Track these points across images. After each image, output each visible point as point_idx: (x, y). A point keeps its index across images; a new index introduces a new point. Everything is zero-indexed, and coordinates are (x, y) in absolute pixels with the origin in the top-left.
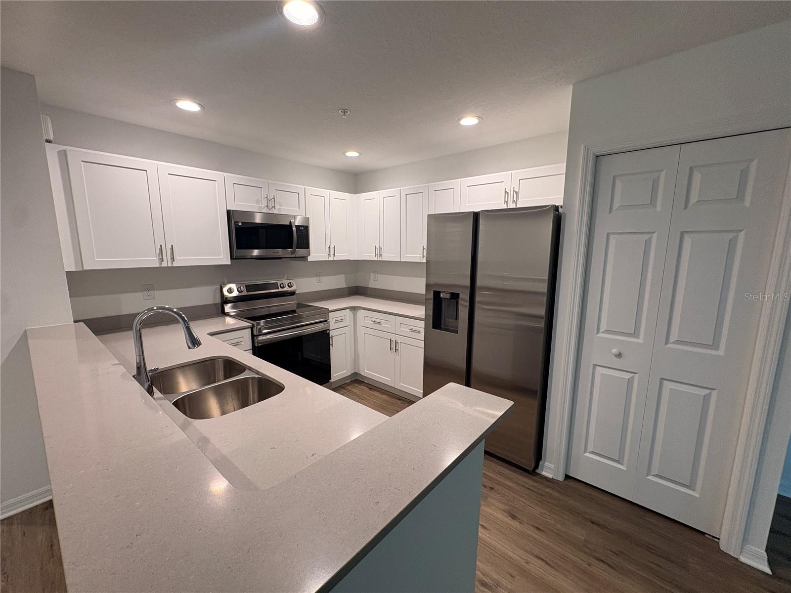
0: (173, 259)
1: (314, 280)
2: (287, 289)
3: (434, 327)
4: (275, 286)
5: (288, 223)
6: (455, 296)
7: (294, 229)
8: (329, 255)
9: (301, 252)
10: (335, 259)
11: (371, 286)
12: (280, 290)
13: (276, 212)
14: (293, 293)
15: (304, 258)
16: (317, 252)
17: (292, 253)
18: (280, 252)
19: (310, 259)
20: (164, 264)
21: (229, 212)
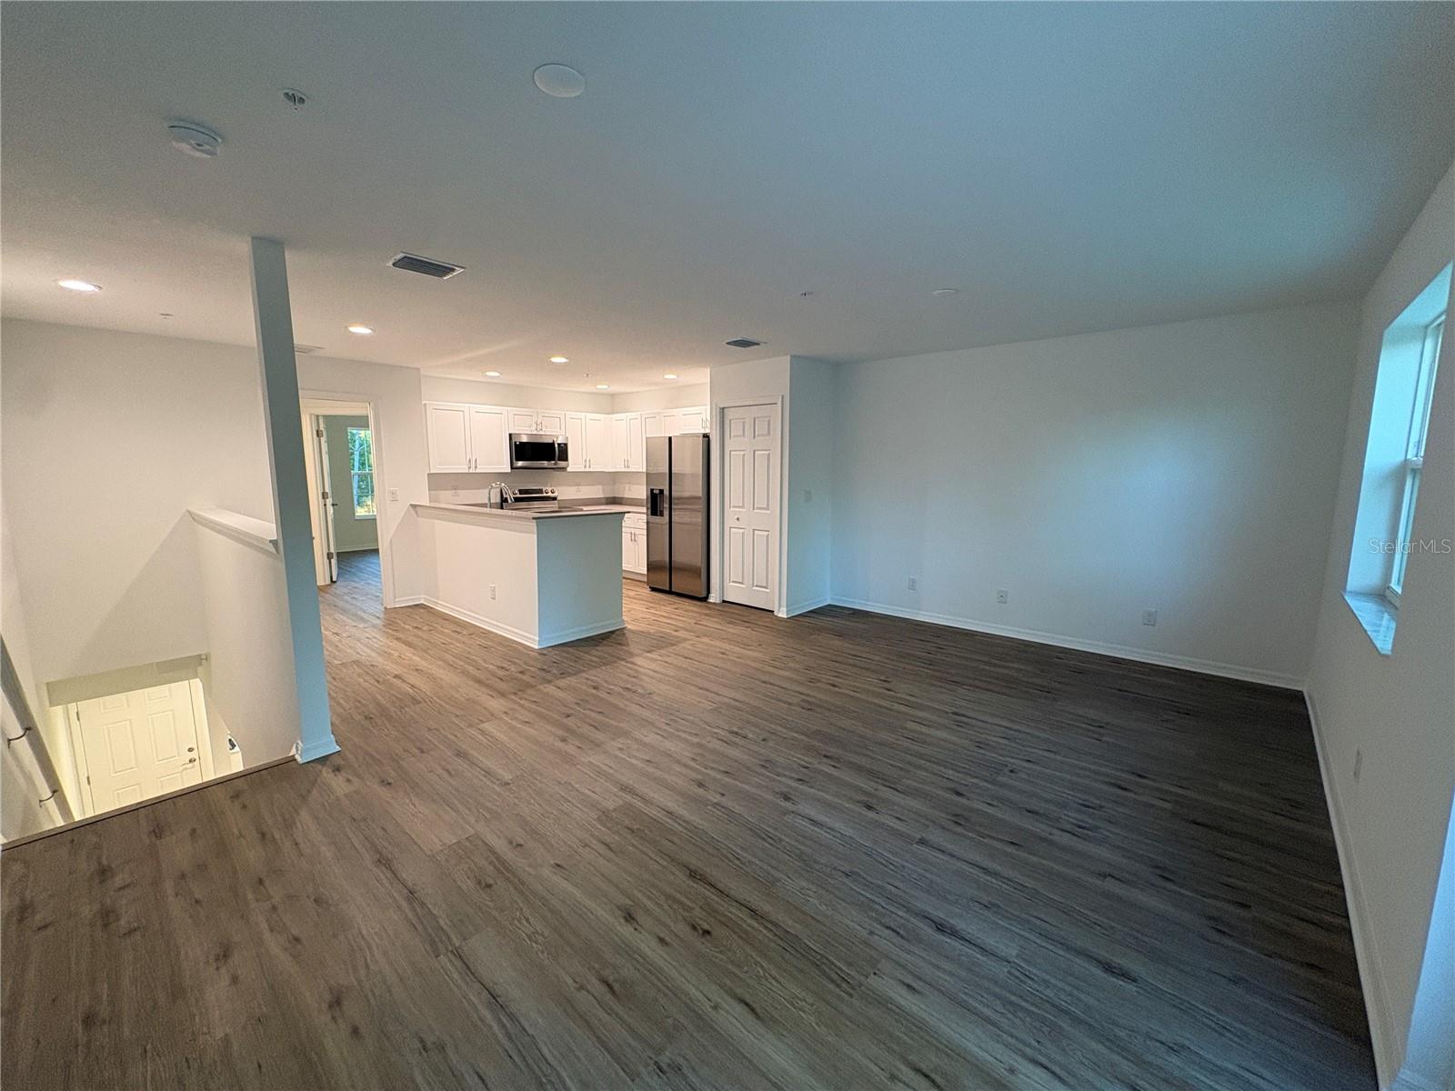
0: (476, 467)
1: (574, 489)
2: (550, 494)
3: (652, 514)
4: (540, 491)
5: (551, 441)
6: (661, 491)
7: (556, 446)
8: (585, 467)
9: (562, 464)
10: (591, 470)
11: (626, 496)
12: (545, 495)
13: (541, 433)
14: (555, 499)
15: (564, 469)
16: (574, 463)
17: (555, 464)
18: (545, 464)
19: (568, 469)
20: (471, 471)
21: (510, 435)
